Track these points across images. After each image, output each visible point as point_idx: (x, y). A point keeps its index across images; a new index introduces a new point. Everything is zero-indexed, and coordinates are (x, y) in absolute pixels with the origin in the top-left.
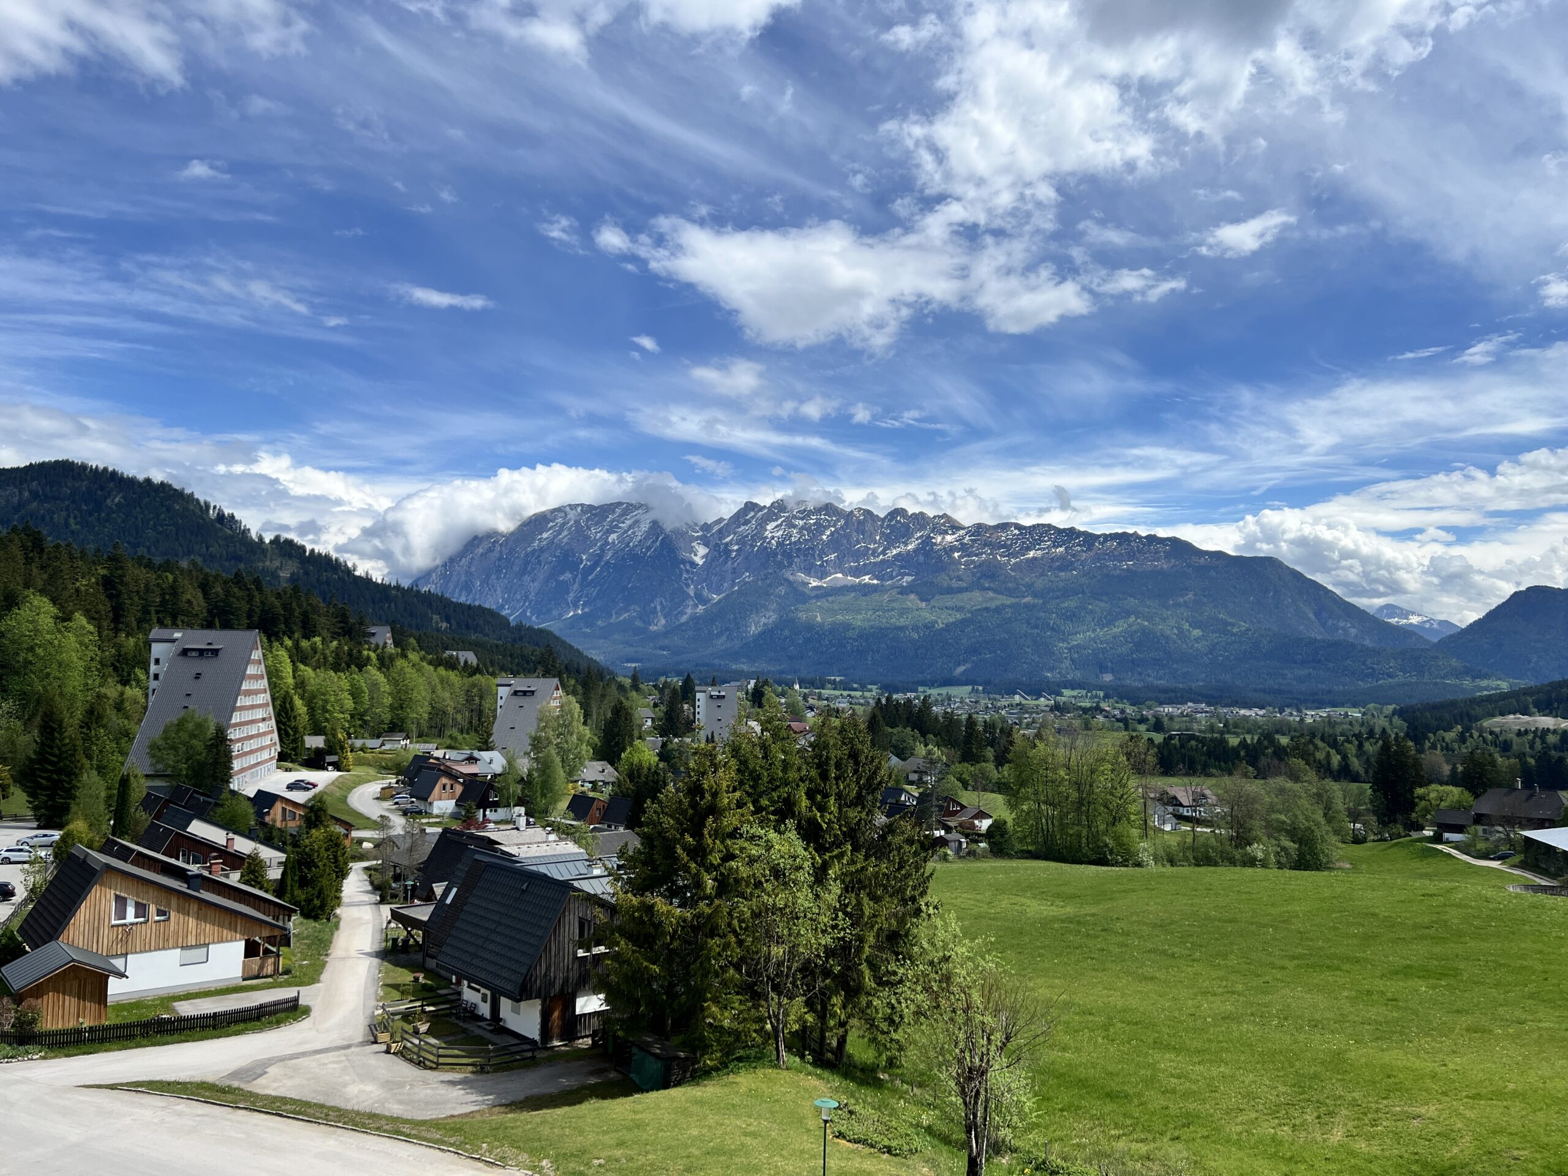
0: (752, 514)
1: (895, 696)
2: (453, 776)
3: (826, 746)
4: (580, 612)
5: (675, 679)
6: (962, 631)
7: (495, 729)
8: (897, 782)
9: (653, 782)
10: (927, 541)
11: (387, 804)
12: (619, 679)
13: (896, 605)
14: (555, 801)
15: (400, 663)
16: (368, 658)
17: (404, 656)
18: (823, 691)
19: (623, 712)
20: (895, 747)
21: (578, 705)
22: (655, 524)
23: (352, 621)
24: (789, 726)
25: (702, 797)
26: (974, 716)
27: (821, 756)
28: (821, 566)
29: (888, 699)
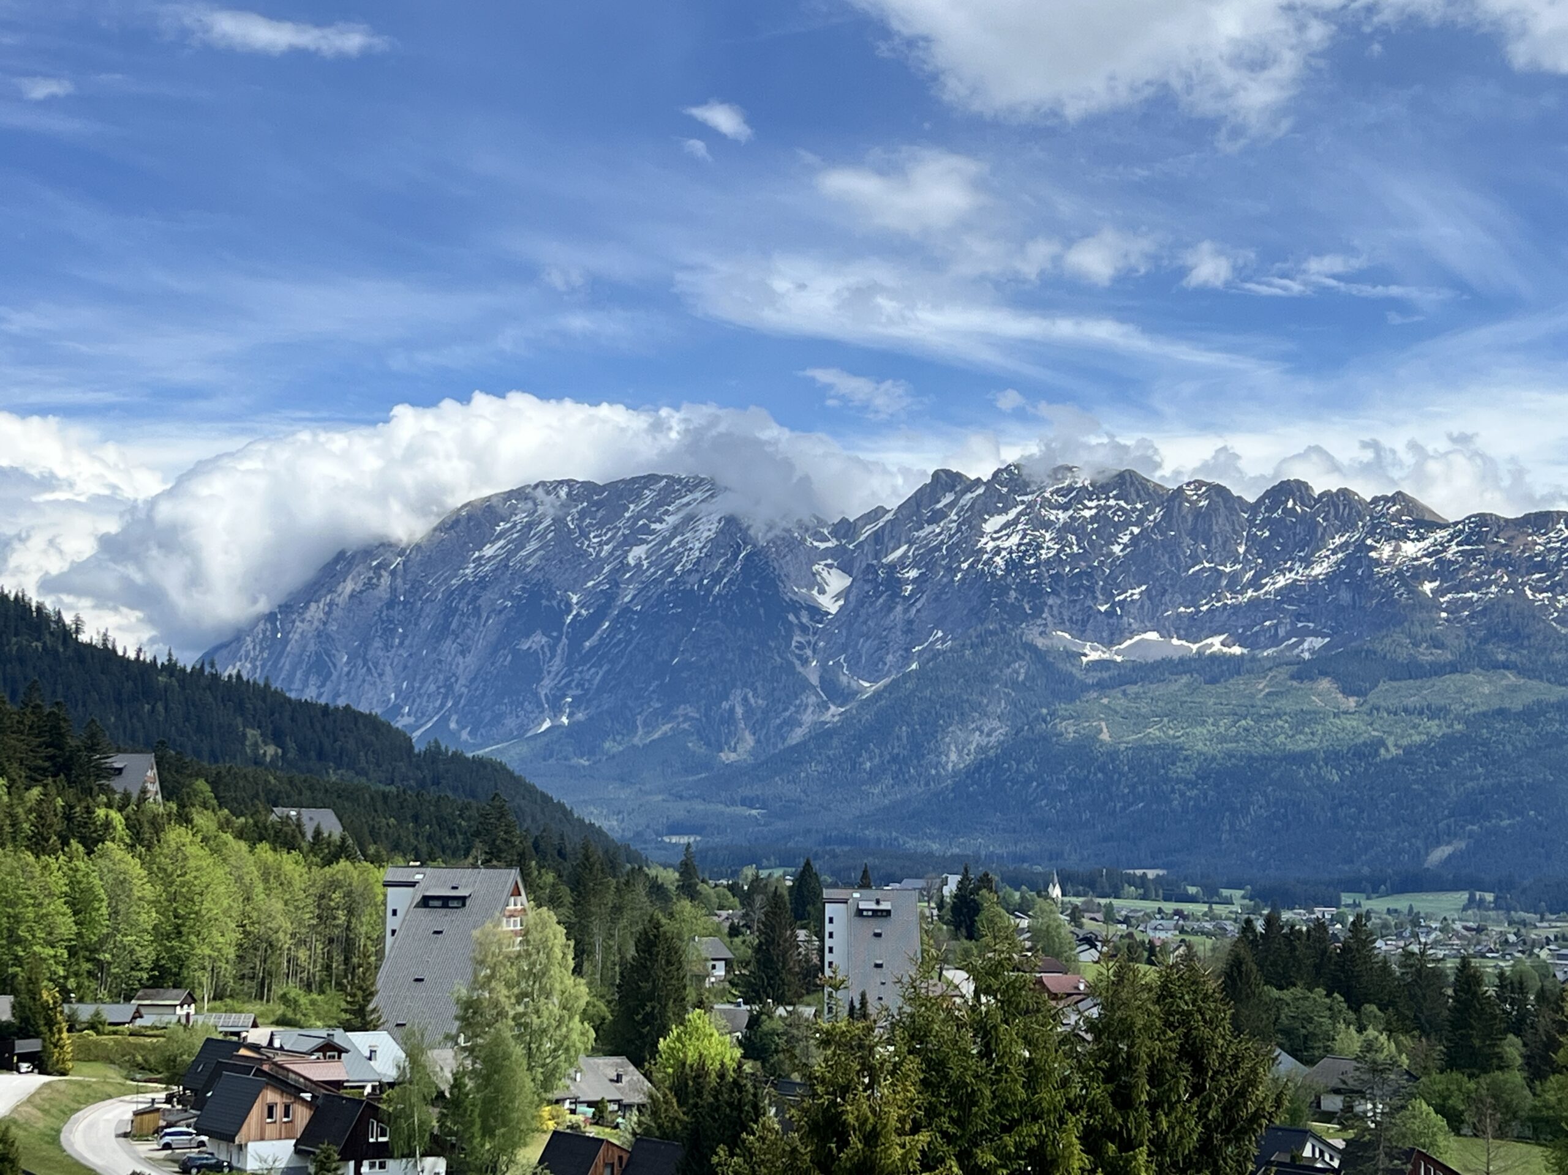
0: (949, 498)
1: (1286, 915)
2: (289, 1086)
3: (1127, 1031)
4: (565, 720)
5: (778, 873)
6: (1445, 764)
7: (382, 981)
8: (1294, 1114)
9: (730, 1104)
10: (1358, 555)
11: (146, 1148)
12: (652, 872)
13: (1286, 704)
14: (513, 1143)
15: (175, 835)
16: (108, 824)
17: (185, 819)
18: (1116, 902)
19: (661, 947)
20: (1287, 1032)
21: (561, 930)
22: (731, 523)
23: (72, 742)
24: (1040, 981)
25: (844, 1143)
26: (1475, 962)
27: (1116, 1052)
28: (1110, 613)
29: (1269, 922)
